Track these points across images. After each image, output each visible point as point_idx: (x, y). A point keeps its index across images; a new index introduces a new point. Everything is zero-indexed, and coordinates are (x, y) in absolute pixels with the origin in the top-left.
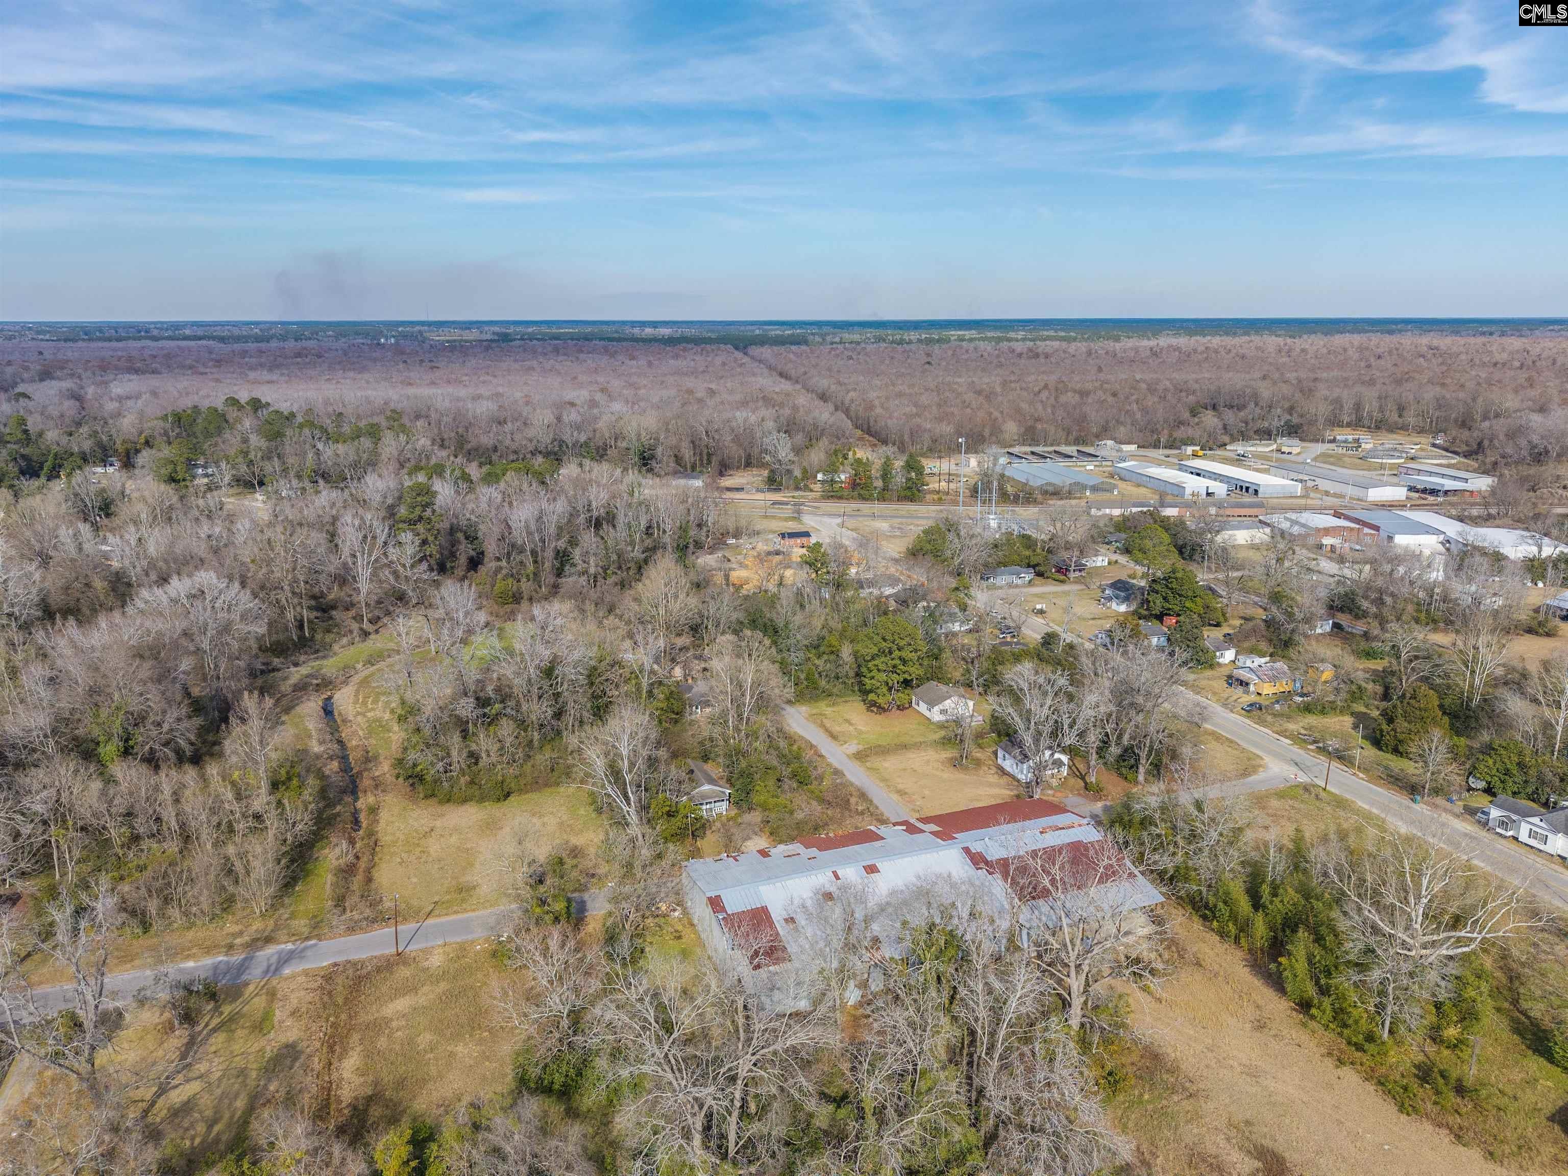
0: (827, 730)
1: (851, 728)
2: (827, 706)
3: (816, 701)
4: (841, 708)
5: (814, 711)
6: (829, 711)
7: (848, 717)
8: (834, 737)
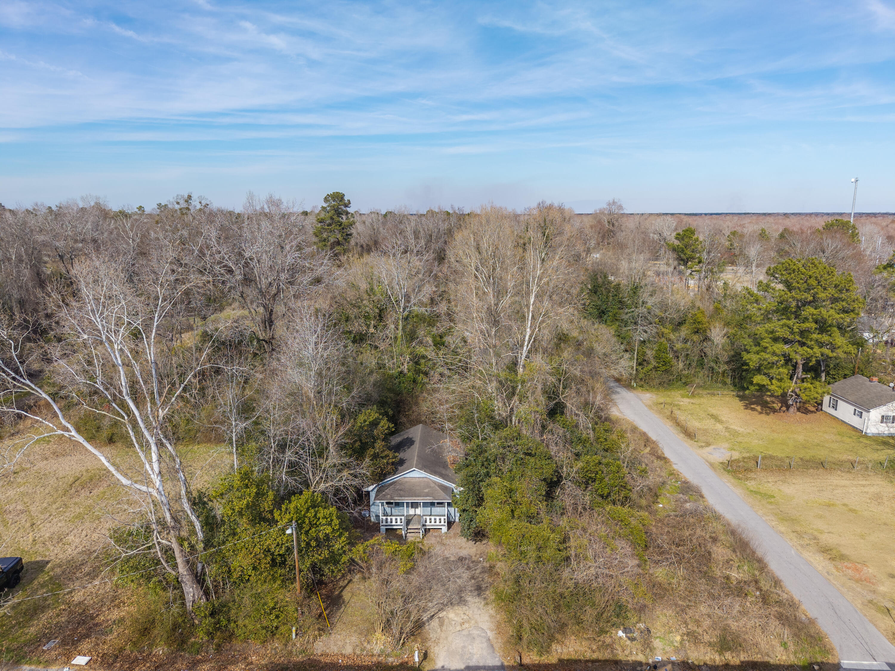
0: (677, 424)
1: (719, 426)
2: (683, 396)
3: (666, 389)
4: (702, 400)
5: (662, 400)
6: (685, 402)
7: (714, 411)
8: (689, 434)
